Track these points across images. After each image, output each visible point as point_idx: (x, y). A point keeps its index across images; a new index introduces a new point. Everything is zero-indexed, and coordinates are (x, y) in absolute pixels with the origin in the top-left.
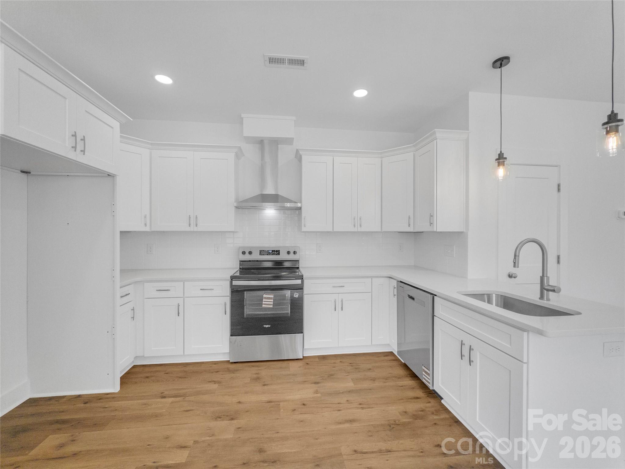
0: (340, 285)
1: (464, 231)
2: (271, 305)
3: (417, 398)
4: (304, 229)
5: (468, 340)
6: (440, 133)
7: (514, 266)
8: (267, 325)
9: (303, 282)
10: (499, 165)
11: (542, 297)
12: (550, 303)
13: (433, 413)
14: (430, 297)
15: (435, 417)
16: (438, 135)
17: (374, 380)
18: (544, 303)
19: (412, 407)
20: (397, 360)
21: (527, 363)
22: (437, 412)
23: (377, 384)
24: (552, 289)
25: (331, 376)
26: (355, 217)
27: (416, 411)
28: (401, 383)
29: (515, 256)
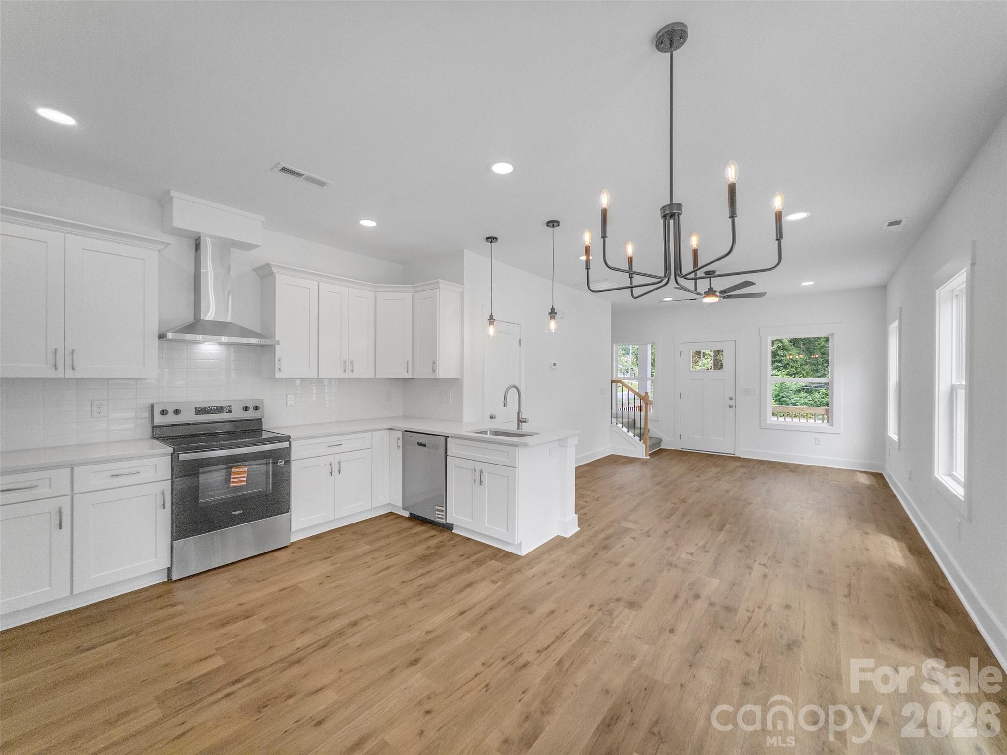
0: (336, 444)
1: (460, 378)
2: (244, 482)
3: (433, 536)
4: (278, 375)
5: (479, 467)
6: (443, 284)
7: (505, 406)
8: (237, 511)
9: (290, 444)
10: (490, 324)
11: (518, 428)
12: (523, 430)
13: (449, 541)
14: (444, 438)
15: (453, 542)
16: (441, 285)
17: (388, 537)
18: (519, 431)
19: (432, 542)
20: (399, 517)
21: (518, 468)
22: (452, 539)
23: (392, 539)
24: (524, 420)
25: (340, 549)
26: (345, 360)
27: (437, 544)
28: (413, 531)
29: (505, 398)
